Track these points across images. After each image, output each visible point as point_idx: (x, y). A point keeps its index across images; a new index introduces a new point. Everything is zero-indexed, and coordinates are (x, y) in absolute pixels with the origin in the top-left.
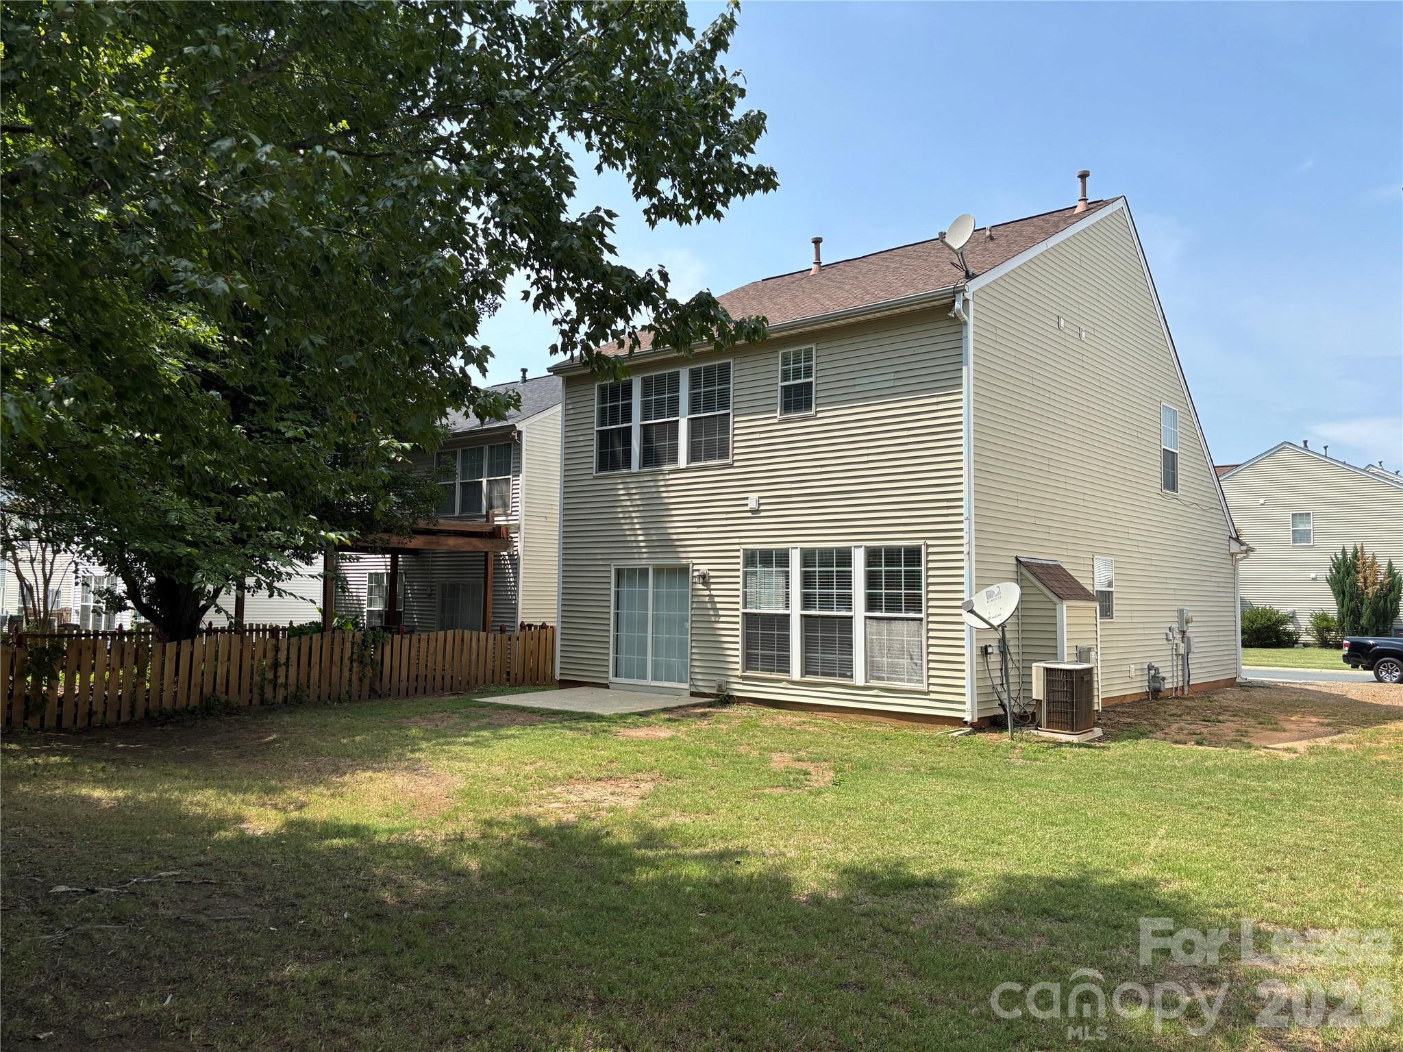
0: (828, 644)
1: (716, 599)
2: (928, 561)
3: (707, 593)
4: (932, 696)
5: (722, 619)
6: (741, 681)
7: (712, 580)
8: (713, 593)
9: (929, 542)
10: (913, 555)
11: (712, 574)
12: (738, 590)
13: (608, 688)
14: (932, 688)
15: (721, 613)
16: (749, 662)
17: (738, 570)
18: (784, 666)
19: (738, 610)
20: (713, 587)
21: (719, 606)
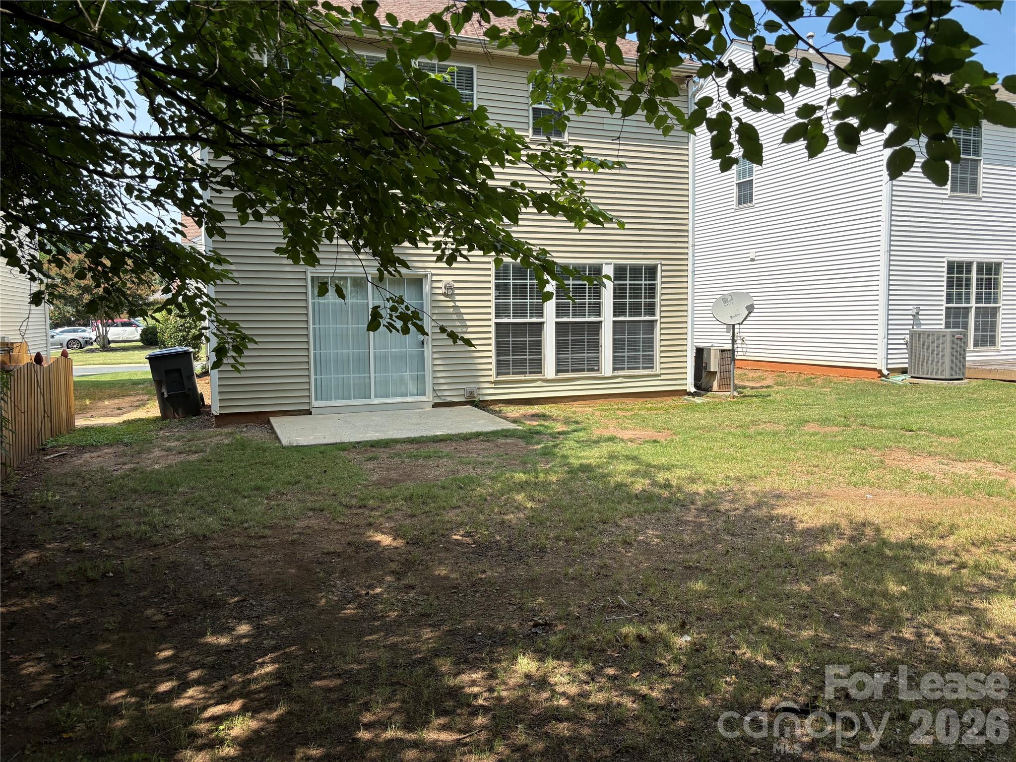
0: (578, 345)
1: (463, 311)
2: (662, 277)
3: (451, 304)
4: (663, 377)
5: (470, 330)
6: (493, 386)
7: (456, 292)
8: (458, 304)
9: (663, 262)
10: (651, 271)
11: (456, 285)
12: (490, 301)
13: (310, 413)
14: (663, 371)
15: (468, 323)
16: (502, 367)
17: (489, 282)
18: (537, 366)
19: (490, 320)
20: (457, 298)
21: (466, 317)
